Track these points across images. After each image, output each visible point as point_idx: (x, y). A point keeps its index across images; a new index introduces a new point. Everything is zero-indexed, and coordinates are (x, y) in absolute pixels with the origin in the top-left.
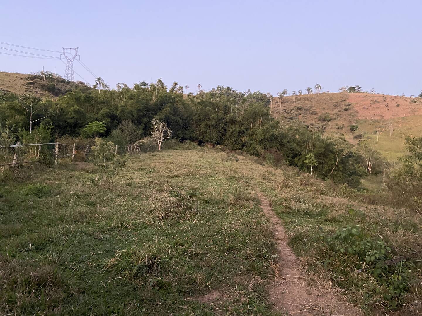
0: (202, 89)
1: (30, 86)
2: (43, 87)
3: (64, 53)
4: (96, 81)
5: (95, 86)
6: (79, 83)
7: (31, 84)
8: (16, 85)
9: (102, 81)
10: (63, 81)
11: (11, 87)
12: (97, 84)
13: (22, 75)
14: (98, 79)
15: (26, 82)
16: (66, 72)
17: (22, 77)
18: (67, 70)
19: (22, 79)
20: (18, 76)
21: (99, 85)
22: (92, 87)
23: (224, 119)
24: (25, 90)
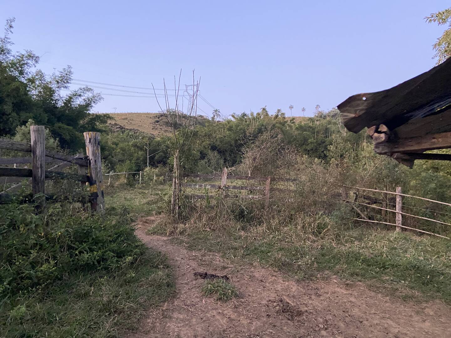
0: (320, 110)
1: (157, 124)
2: (167, 124)
3: (187, 90)
4: (213, 113)
5: (213, 118)
6: (200, 117)
7: (158, 122)
8: (145, 124)
9: (219, 113)
10: (185, 117)
11: (141, 126)
12: (214, 116)
13: (152, 114)
14: (215, 111)
15: (153, 121)
16: (188, 107)
17: (151, 116)
18: (189, 106)
19: (151, 118)
20: (147, 115)
21: (216, 117)
22: (211, 119)
23: (324, 142)
24: (152, 128)
